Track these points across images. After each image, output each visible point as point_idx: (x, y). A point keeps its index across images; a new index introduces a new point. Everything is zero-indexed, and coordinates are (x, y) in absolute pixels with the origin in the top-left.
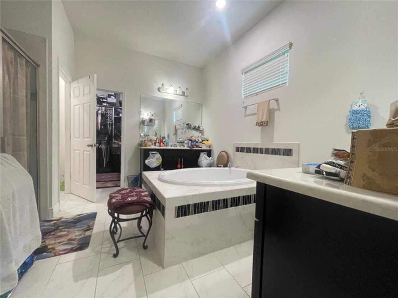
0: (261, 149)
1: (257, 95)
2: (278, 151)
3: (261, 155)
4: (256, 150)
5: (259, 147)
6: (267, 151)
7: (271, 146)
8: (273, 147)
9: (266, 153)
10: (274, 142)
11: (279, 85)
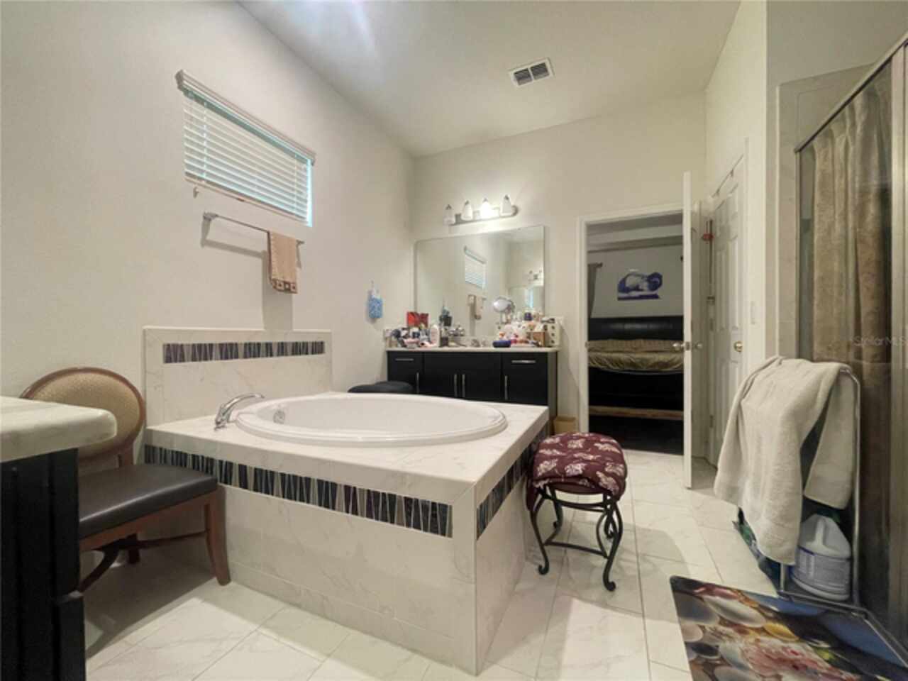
0: (269, 346)
1: (242, 201)
2: (303, 347)
3: (270, 359)
4: (254, 350)
5: (262, 340)
6: (282, 349)
7: (290, 339)
8: (294, 340)
9: (280, 353)
10: (295, 330)
11: (292, 214)
